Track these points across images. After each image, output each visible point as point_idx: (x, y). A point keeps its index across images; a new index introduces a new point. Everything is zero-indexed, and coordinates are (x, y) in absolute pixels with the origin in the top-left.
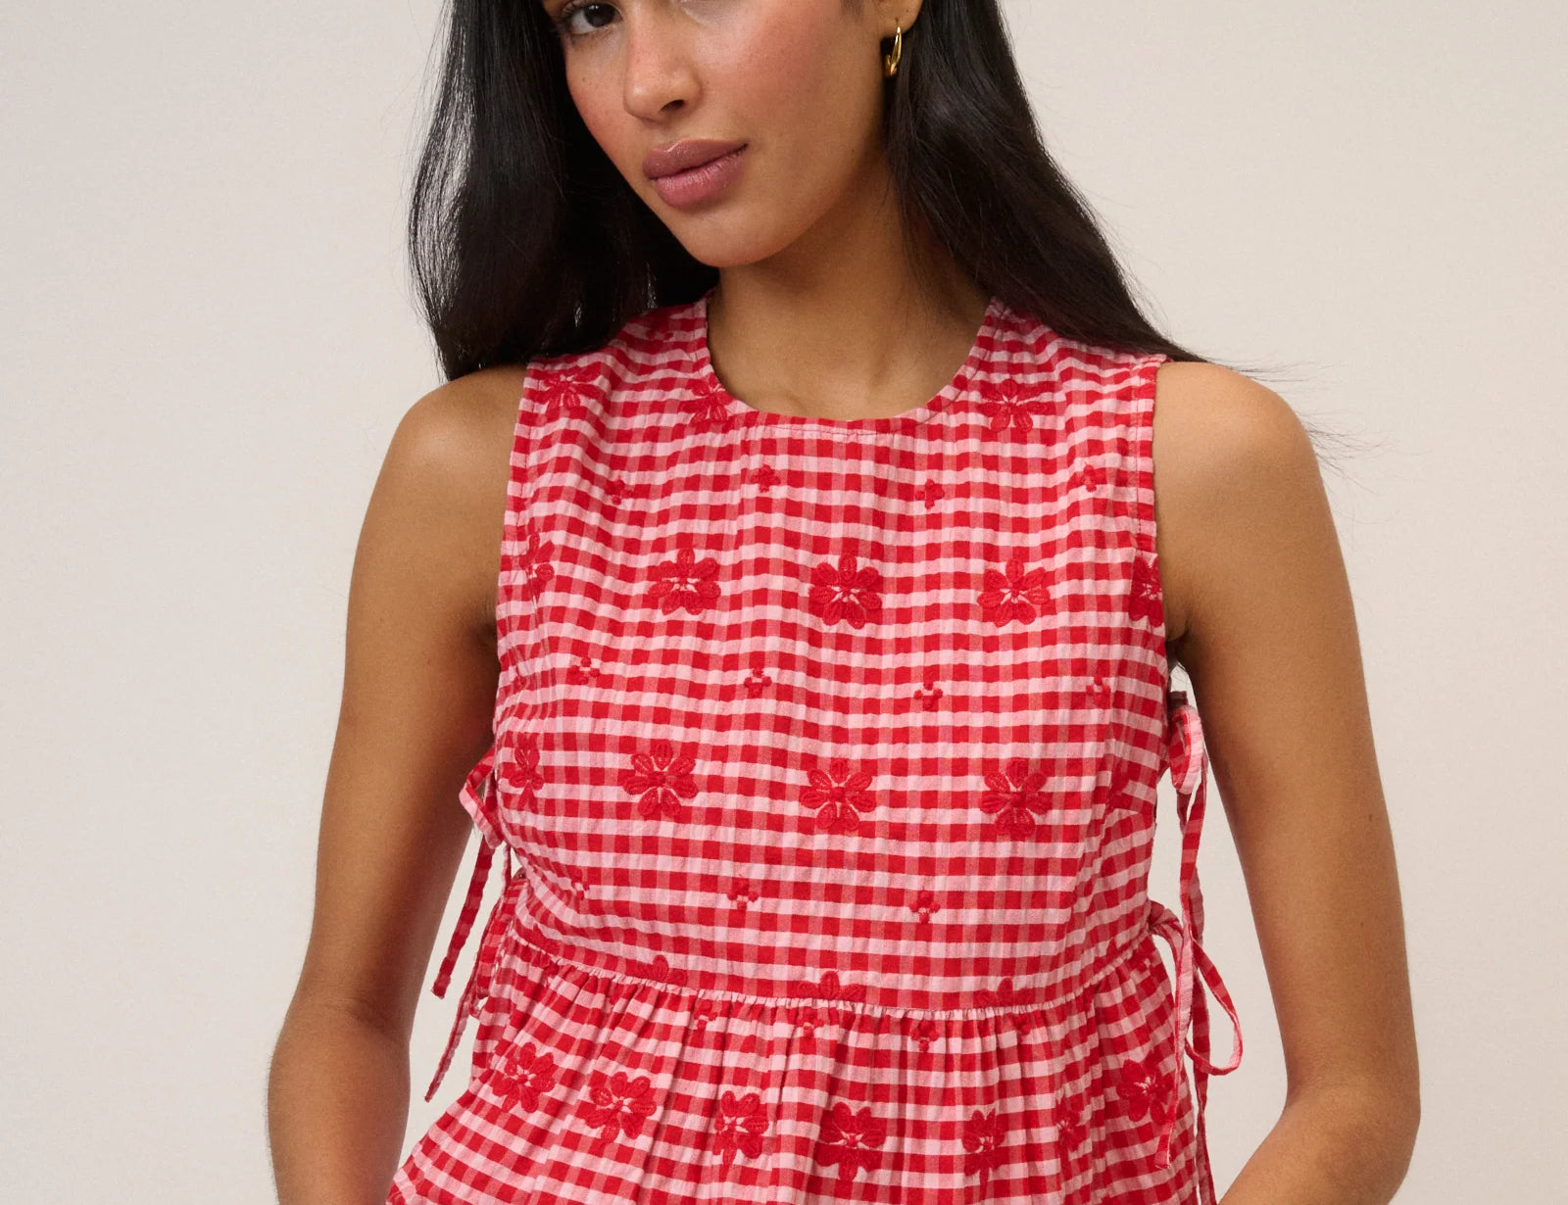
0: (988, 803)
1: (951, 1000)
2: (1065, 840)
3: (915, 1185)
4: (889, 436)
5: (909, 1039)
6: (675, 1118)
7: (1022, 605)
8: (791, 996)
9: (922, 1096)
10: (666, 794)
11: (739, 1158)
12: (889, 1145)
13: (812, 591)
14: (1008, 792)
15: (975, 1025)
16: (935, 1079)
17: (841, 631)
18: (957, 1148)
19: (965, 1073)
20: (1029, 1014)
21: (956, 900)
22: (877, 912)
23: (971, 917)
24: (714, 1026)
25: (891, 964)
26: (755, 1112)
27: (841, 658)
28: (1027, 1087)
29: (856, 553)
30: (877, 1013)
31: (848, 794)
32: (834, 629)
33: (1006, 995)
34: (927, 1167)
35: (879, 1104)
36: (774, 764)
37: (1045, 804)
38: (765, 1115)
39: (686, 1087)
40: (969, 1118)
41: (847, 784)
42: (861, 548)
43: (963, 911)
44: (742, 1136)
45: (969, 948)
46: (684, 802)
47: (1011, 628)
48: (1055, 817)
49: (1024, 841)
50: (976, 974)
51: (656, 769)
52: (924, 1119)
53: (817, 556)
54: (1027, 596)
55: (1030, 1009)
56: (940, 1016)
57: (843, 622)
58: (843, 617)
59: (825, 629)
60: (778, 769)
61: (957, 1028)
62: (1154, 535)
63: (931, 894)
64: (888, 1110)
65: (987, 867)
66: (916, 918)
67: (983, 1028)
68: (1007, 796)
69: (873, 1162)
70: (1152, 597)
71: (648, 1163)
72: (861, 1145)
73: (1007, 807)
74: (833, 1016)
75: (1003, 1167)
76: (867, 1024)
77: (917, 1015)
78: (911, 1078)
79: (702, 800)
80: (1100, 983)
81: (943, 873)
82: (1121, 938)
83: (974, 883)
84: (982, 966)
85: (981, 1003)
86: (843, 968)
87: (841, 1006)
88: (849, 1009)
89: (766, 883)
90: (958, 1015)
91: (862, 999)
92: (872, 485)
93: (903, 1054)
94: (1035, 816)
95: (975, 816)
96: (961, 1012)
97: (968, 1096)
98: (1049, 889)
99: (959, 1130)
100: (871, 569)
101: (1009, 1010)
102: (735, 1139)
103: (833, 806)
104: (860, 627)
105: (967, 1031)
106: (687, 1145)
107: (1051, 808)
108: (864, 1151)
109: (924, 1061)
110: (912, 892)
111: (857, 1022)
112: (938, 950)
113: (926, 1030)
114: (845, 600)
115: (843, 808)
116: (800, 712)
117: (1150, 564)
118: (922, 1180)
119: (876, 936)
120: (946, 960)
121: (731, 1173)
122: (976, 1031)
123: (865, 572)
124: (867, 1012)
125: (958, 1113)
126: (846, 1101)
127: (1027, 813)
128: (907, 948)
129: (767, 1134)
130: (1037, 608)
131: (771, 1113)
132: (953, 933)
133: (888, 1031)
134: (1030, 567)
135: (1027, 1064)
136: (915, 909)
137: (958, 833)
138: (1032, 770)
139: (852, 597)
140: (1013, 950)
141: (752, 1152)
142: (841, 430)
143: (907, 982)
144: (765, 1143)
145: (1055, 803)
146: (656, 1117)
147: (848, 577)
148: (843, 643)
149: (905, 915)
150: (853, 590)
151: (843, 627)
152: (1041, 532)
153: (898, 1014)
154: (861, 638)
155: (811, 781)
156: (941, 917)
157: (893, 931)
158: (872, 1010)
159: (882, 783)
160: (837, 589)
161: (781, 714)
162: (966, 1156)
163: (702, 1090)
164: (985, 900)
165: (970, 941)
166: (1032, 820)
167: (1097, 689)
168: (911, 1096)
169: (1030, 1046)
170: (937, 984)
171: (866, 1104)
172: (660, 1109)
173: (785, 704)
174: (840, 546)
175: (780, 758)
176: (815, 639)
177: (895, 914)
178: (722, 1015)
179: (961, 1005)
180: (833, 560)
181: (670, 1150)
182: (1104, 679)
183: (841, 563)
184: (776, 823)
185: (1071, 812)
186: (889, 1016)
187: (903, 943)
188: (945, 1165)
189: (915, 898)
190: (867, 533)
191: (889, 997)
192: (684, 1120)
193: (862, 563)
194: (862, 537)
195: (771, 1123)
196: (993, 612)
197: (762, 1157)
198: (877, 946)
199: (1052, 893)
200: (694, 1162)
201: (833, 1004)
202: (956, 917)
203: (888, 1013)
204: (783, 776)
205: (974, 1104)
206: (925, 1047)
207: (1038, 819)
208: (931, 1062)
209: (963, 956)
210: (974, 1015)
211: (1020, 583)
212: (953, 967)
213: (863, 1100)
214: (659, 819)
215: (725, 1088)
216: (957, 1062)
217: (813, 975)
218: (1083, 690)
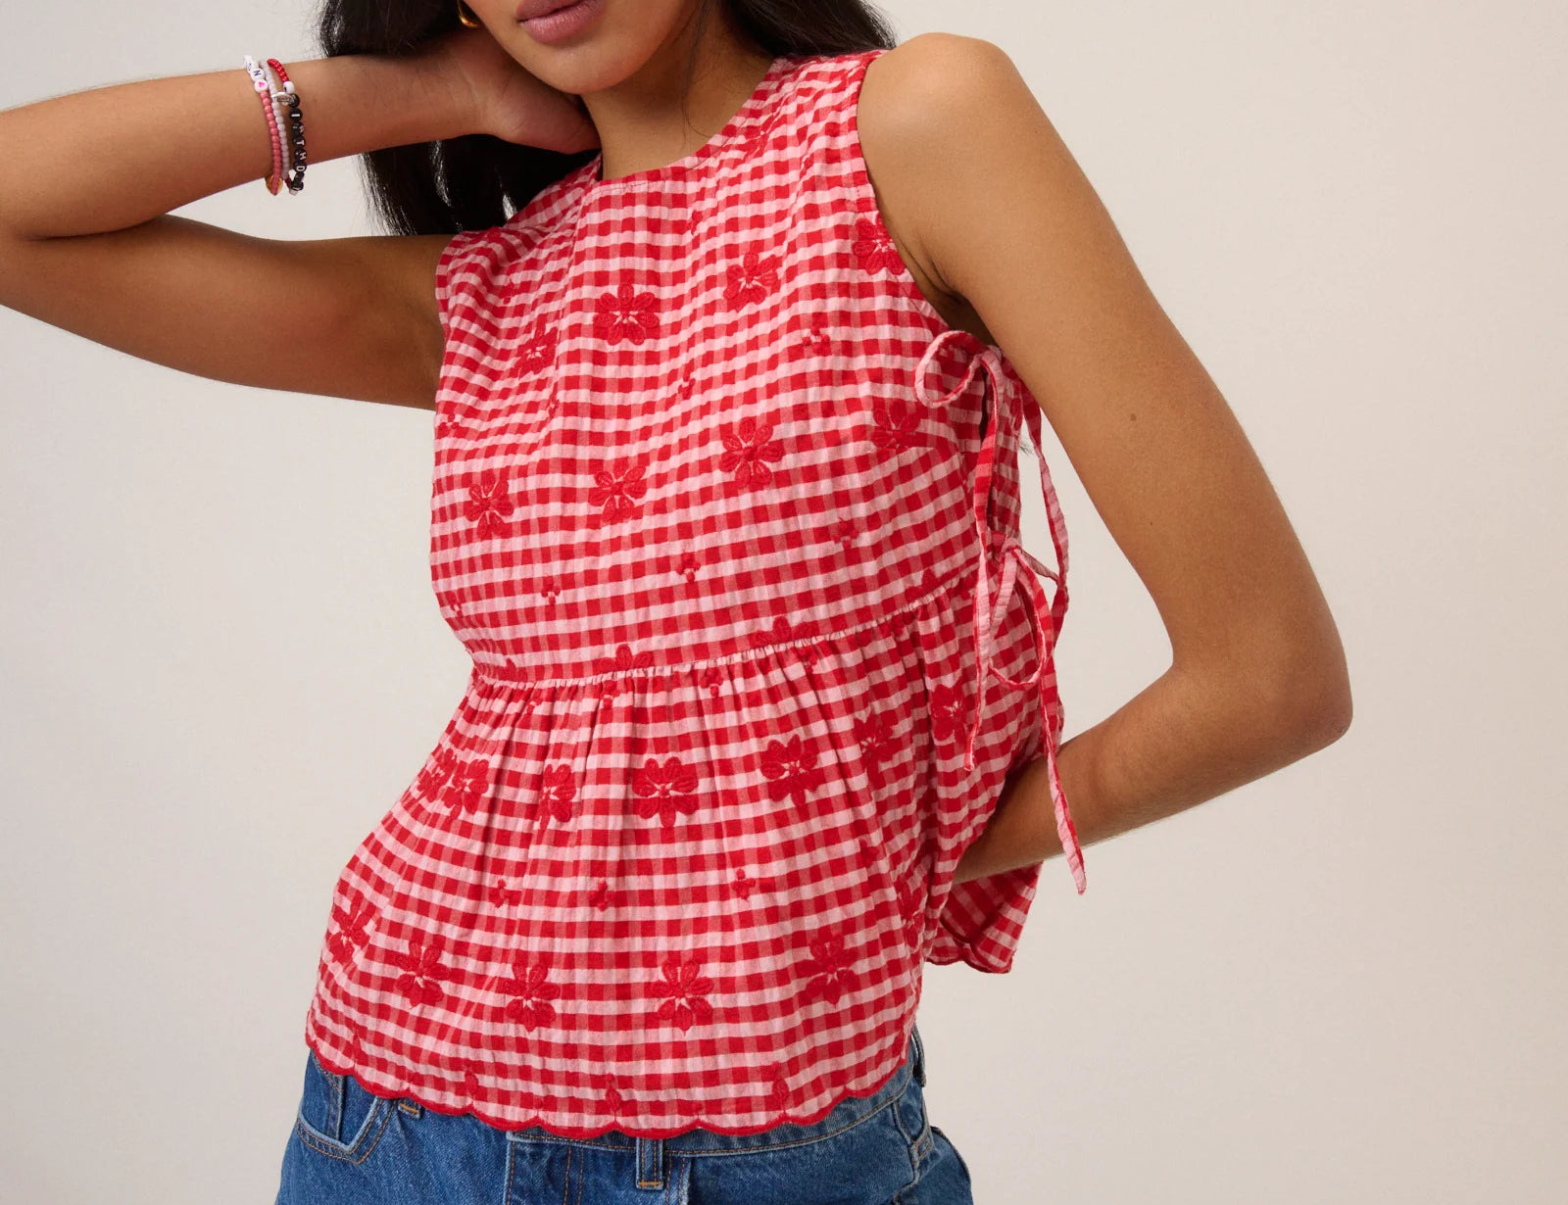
0: (727, 463)
1: (728, 646)
2: (806, 480)
3: (731, 817)
4: (660, 183)
5: (699, 688)
6: (507, 793)
7: (756, 288)
8: (596, 672)
9: (721, 736)
10: (492, 516)
11: (553, 823)
12: (703, 786)
13: (595, 319)
14: (740, 448)
15: (754, 663)
16: (729, 719)
17: (624, 349)
18: (758, 778)
19: (753, 709)
20: (814, 646)
21: (713, 555)
22: (651, 582)
23: (728, 568)
24: (541, 710)
25: (670, 625)
26: (565, 781)
27: (624, 372)
28: (826, 712)
29: (632, 281)
30: (667, 672)
31: (625, 486)
32: (617, 348)
33: (782, 632)
34: (740, 799)
35: (685, 753)
36: (564, 472)
37: (777, 451)
38: (573, 782)
39: (514, 764)
40: (765, 749)
41: (625, 478)
42: (636, 277)
43: (721, 565)
44: (554, 802)
45: (733, 598)
46: (506, 520)
47: (748, 309)
48: (790, 461)
49: (762, 489)
50: (746, 618)
51: (484, 496)
52: (727, 757)
53: (599, 288)
54: (762, 281)
55: (815, 641)
56: (722, 661)
57: (625, 341)
58: (625, 336)
59: (609, 348)
60: (568, 477)
61: (738, 670)
62: (872, 194)
63: (692, 555)
64: (694, 756)
65: (734, 520)
66: (683, 579)
67: (764, 666)
68: (741, 453)
69: (690, 805)
70: (884, 250)
71: (486, 835)
72: (673, 793)
73: (742, 461)
74: (629, 685)
75: (821, 788)
76: (659, 684)
77: (702, 665)
78: (710, 722)
79: (518, 515)
80: (917, 611)
81: (699, 534)
82: (940, 568)
83: (725, 538)
84: (750, 611)
85: (758, 643)
86: (632, 639)
87: (636, 674)
88: (642, 675)
89: (563, 577)
90: (737, 658)
91: (651, 663)
92: (645, 223)
93: (699, 703)
94: (768, 465)
95: (718, 477)
96: (740, 654)
97: (760, 729)
98: (801, 528)
99: (757, 760)
100: (648, 294)
101: (790, 645)
102: (549, 807)
103: (612, 500)
104: (640, 343)
105: (748, 671)
106: (519, 816)
107: (784, 454)
108: (677, 797)
109: (718, 705)
110: (675, 557)
111: (650, 684)
112: (707, 603)
113: (712, 677)
114: (625, 321)
115: (621, 500)
116: (585, 424)
117: (874, 222)
118: (737, 812)
119: (655, 603)
120: (715, 611)
121: (545, 837)
122: (756, 669)
123: (642, 296)
124: (657, 674)
125: (754, 746)
126: (654, 757)
127: (762, 464)
128: (682, 608)
129: (575, 800)
130: (768, 289)
131: (577, 781)
132: (716, 586)
133: (678, 685)
134: (764, 256)
135: (820, 692)
136: (681, 572)
137: (706, 495)
138: (759, 424)
139: (631, 319)
140: (777, 590)
141: (564, 818)
142: (617, 186)
143: (687, 638)
144: (574, 808)
145: (786, 449)
146: (488, 794)
147: (627, 302)
148: (626, 358)
149: (674, 579)
150: (631, 313)
151: (626, 345)
152: (774, 225)
153: (685, 668)
154: (641, 353)
155: (598, 482)
156: (703, 574)
157: (667, 595)
158: (662, 671)
159: (653, 469)
160: (618, 313)
161: (567, 428)
162: (769, 784)
163: (530, 767)
164: (739, 551)
165: (732, 590)
166: (767, 470)
167: (814, 339)
168: (712, 739)
169: (819, 675)
170: (713, 634)
171: (670, 755)
172: (491, 787)
173: (570, 419)
174: (618, 277)
175: (569, 466)
176: (599, 358)
177: (666, 580)
178: (547, 700)
179: (739, 649)
180: (613, 289)
181: (505, 822)
182: (822, 330)
183: (620, 291)
184: (568, 523)
185: (805, 454)
186: (677, 673)
187: (677, 604)
188: (753, 795)
189: (679, 561)
190: (642, 264)
191: (674, 655)
192: (515, 795)
193: (639, 289)
194: (637, 268)
195: (578, 789)
196: (734, 301)
197: (573, 820)
198: (657, 612)
199: (806, 531)
200: (525, 831)
201: (629, 674)
202: (716, 571)
203: (676, 669)
204: (574, 481)
205: (767, 734)
206: (715, 692)
207: (772, 467)
208: (722, 704)
209: (729, 604)
210: (752, 655)
211: (753, 269)
212: (723, 616)
213: (667, 752)
214: (490, 538)
215: (548, 761)
216: (743, 700)
217: (610, 651)
218: (800, 342)
